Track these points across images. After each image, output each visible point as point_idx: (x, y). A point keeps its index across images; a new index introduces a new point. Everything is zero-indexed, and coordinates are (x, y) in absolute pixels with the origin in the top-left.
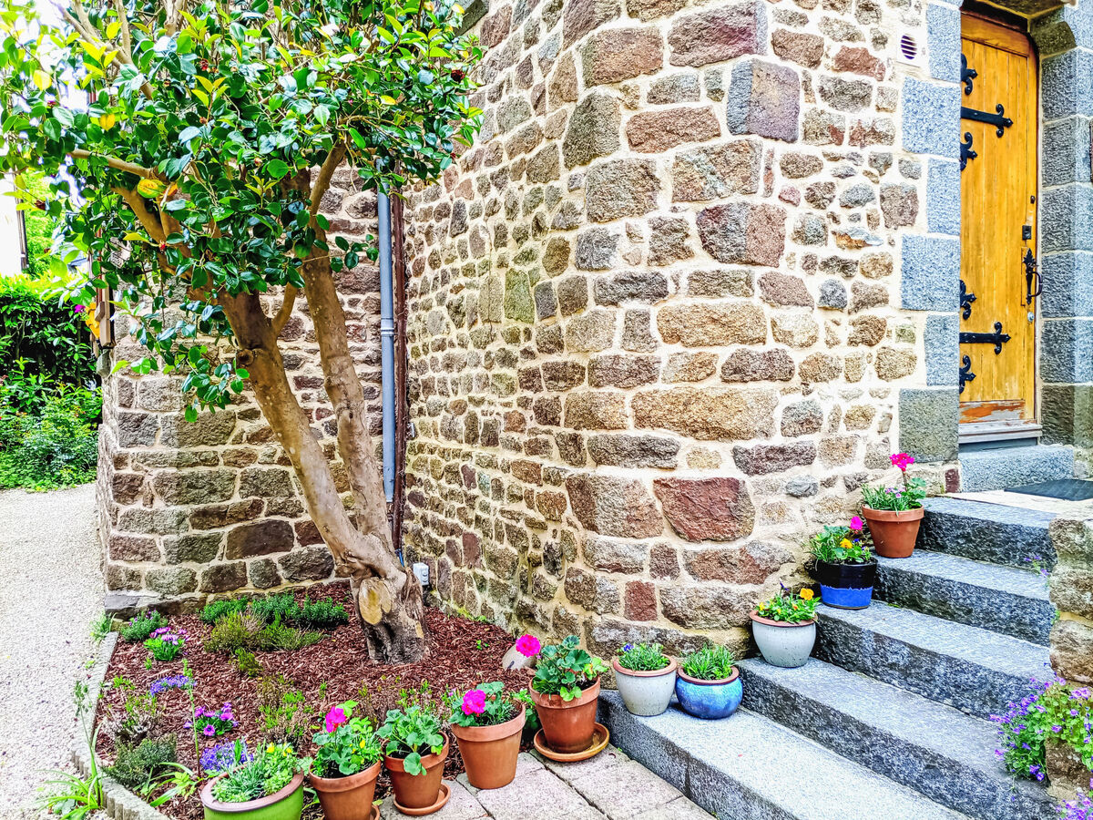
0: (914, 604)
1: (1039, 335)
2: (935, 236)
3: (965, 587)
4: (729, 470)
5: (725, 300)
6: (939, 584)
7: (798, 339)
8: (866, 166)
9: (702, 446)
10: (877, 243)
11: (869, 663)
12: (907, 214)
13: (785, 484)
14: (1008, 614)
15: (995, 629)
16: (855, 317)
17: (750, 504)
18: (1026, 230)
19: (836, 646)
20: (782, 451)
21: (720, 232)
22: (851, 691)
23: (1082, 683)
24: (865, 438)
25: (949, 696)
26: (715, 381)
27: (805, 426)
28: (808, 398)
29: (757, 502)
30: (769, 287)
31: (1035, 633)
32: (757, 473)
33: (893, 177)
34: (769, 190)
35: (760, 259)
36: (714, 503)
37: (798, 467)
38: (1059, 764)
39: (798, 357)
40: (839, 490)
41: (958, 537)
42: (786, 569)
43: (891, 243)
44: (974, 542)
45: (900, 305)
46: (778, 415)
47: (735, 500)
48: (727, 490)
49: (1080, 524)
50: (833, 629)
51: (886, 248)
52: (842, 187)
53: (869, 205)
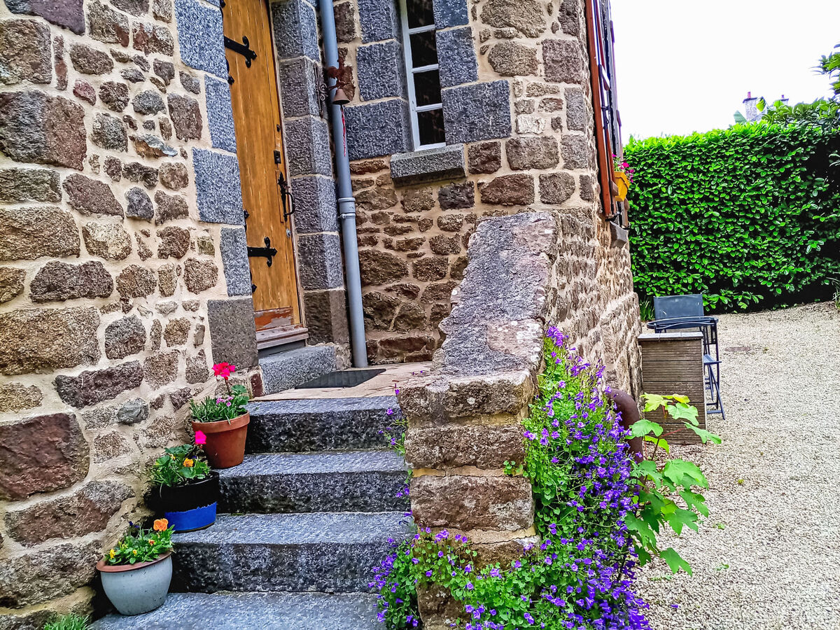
0: (257, 507)
1: (296, 249)
2: (218, 151)
3: (302, 476)
4: (52, 405)
5: (26, 206)
6: (278, 482)
7: (113, 250)
8: (152, 73)
9: (14, 383)
10: (173, 154)
11: (231, 577)
12: (193, 127)
13: (116, 412)
14: (342, 492)
15: (332, 509)
16: (161, 228)
17: (84, 440)
18: (277, 154)
19: (193, 571)
20: (109, 375)
21: (11, 124)
22: (223, 612)
23: (439, 526)
24: (184, 352)
25: (312, 582)
26: (24, 302)
27: (130, 346)
28: (129, 315)
29: (90, 438)
30: (76, 192)
31: (366, 503)
32: (86, 403)
33: (176, 88)
34: (63, 84)
35: (64, 160)
36: (41, 448)
37: (127, 392)
38: (430, 605)
39: (114, 271)
40: (166, 410)
41: (280, 434)
42: (127, 507)
43: (184, 155)
44: (295, 435)
45: (197, 217)
46: (101, 334)
47: (66, 439)
48: (55, 429)
49: (423, 388)
50: (188, 555)
51: (180, 160)
52: (135, 90)
53: (160, 114)
